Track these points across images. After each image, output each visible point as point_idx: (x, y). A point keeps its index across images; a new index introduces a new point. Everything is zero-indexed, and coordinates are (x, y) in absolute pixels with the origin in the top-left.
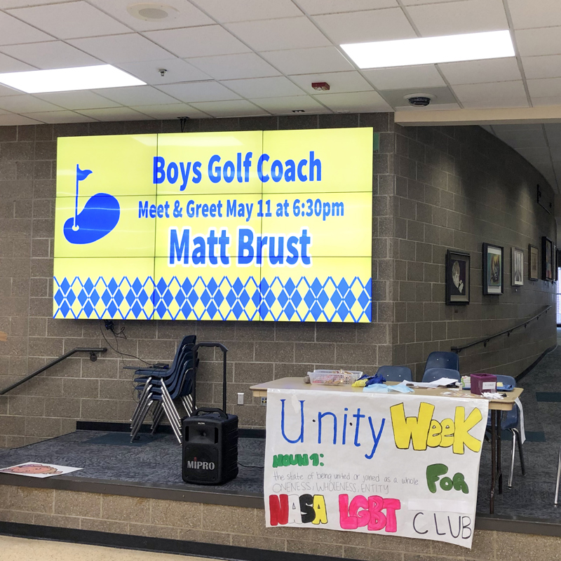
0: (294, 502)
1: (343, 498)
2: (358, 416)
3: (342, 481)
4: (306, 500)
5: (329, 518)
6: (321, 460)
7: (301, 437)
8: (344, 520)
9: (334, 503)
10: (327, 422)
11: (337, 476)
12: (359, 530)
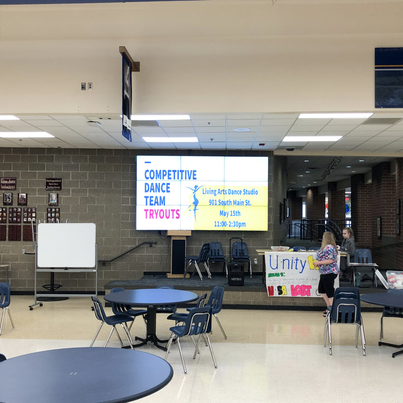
0: (275, 289)
1: (292, 286)
2: (297, 260)
3: (291, 281)
4: (279, 288)
5: (287, 293)
6: (284, 274)
7: (277, 268)
8: (293, 293)
9: (289, 288)
10: (286, 262)
11: (290, 280)
12: (298, 296)
